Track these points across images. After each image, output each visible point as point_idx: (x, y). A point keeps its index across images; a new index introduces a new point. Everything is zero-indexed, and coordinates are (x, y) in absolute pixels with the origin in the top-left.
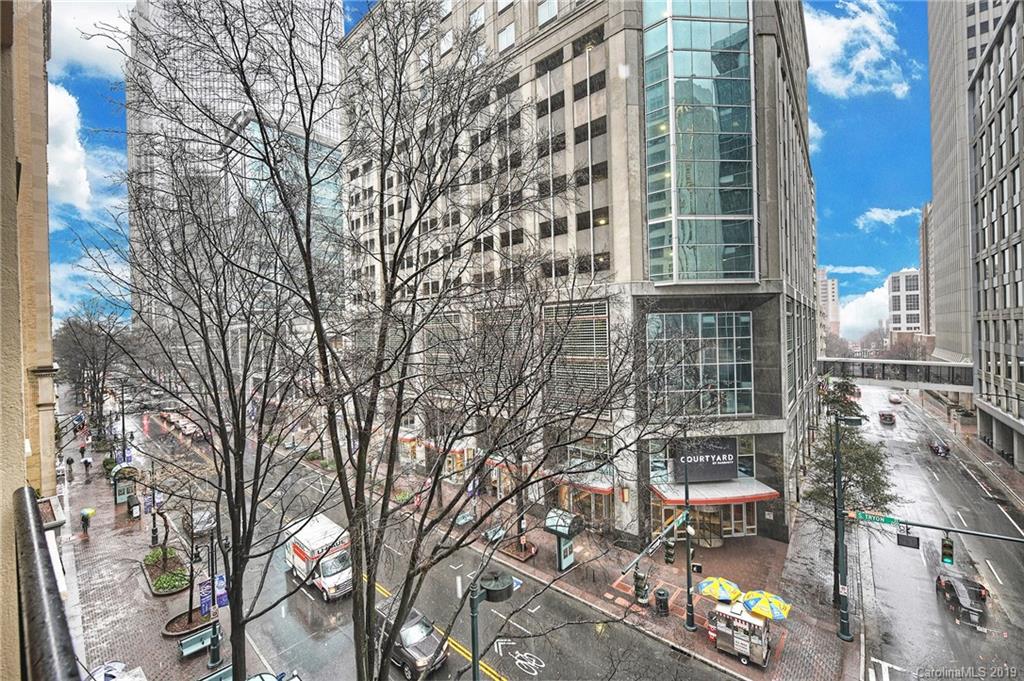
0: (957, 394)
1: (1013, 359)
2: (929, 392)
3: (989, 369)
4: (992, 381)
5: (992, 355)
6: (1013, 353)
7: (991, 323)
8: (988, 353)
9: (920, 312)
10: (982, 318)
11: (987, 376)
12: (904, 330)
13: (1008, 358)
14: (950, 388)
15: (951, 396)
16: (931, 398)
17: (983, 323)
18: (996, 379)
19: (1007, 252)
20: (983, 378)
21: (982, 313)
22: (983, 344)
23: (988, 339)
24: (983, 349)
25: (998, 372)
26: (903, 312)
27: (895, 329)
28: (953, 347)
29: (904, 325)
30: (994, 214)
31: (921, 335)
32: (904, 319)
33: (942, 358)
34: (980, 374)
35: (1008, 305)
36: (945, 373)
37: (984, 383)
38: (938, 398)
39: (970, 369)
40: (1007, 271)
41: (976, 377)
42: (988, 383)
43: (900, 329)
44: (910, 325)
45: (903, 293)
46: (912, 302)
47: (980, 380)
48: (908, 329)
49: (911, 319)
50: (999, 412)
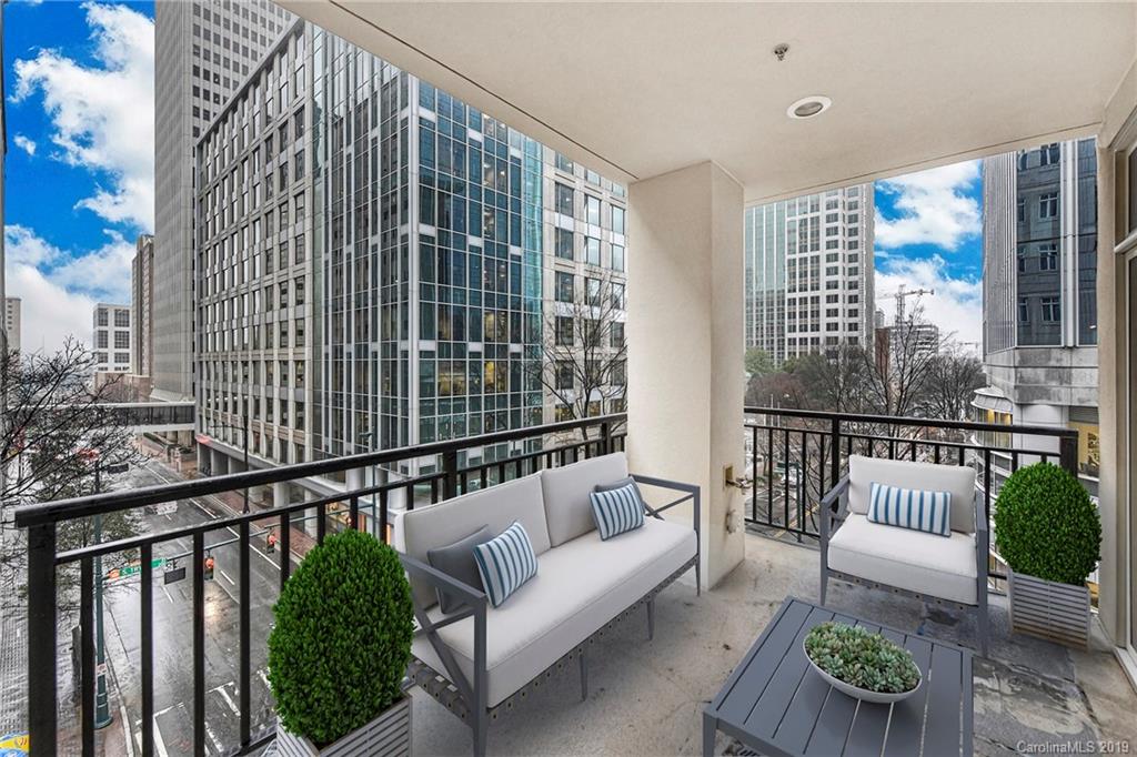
0: (176, 433)
1: (230, 395)
2: (147, 435)
3: (209, 405)
4: (212, 416)
5: (212, 393)
6: (229, 390)
7: (211, 363)
8: (208, 391)
9: (131, 351)
10: (204, 359)
11: (208, 412)
12: (111, 371)
13: (225, 394)
14: (170, 428)
15: (170, 436)
16: (151, 442)
17: (204, 364)
18: (216, 414)
19: (226, 302)
20: (204, 415)
21: (204, 354)
22: (204, 382)
23: (209, 378)
24: (204, 386)
26: (111, 350)
27: (102, 369)
28: (168, 387)
29: (111, 365)
30: (216, 267)
31: (131, 373)
32: (111, 358)
33: (161, 399)
34: (201, 410)
35: (226, 348)
36: (167, 412)
37: (204, 419)
38: (156, 440)
39: (193, 407)
40: (226, 319)
41: (197, 414)
42: (208, 419)
43: (106, 369)
44: (119, 365)
45: (111, 329)
46: (122, 339)
47: (201, 417)
48: (116, 369)
49: (120, 358)
50: (217, 444)
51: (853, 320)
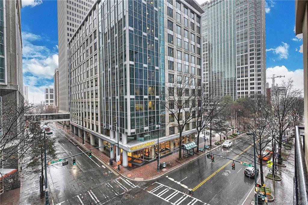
0: (65, 121)
1: (78, 111)
2: (58, 122)
3: (73, 114)
4: (74, 117)
5: (74, 111)
7: (74, 103)
9: (54, 99)
10: (72, 102)
11: (73, 116)
12: (49, 105)
13: (77, 111)
14: (64, 120)
15: (64, 122)
16: (59, 124)
17: (72, 103)
19: (77, 86)
20: (72, 117)
21: (72, 100)
22: (72, 108)
23: (73, 107)
25: (75, 115)
26: (49, 99)
27: (47, 104)
28: (64, 109)
29: (49, 103)
30: (74, 76)
31: (54, 106)
32: (49, 101)
33: (62, 112)
34: (71, 115)
35: (77, 98)
36: (63, 116)
37: (72, 118)
38: (60, 123)
39: (69, 114)
40: (77, 90)
41: (70, 116)
42: (73, 118)
43: (48, 104)
44: (51, 103)
45: (49, 94)
46: (52, 97)
47: (71, 117)
48: (50, 104)
49: (51, 101)
50: (75, 124)
51: (259, 86)
